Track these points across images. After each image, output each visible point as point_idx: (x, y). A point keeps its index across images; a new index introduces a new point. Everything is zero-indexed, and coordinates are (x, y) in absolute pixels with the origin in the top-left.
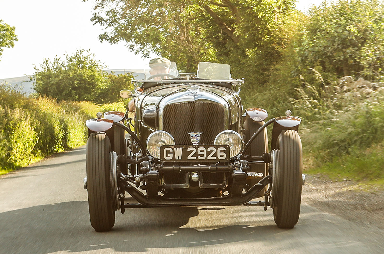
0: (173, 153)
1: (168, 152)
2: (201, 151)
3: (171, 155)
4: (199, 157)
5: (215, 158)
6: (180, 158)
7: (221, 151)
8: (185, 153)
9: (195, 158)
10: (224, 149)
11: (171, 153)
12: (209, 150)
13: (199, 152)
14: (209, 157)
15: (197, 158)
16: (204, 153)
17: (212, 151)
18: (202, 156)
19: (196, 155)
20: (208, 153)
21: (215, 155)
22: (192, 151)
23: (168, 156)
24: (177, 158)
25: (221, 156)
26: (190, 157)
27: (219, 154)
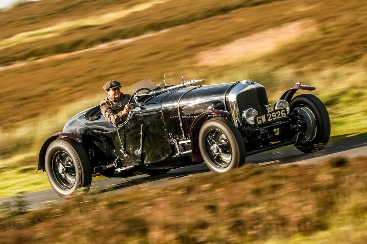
0: (261, 119)
1: (259, 119)
2: (274, 115)
3: (261, 121)
4: (274, 119)
5: (281, 117)
6: (265, 122)
7: (283, 112)
8: (267, 118)
9: (272, 120)
13: (273, 116)
14: (278, 118)
15: (273, 119)
16: (275, 116)
17: (278, 113)
18: (274, 117)
19: (272, 118)
20: (277, 115)
21: (281, 115)
22: (269, 116)
23: (259, 122)
24: (263, 122)
25: (284, 115)
26: (269, 120)
27: (282, 114)
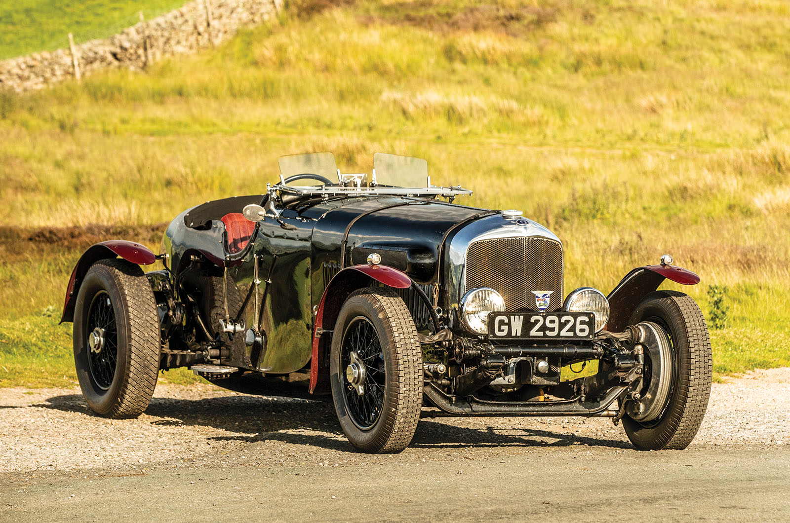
0: (509, 324)
1: (502, 323)
2: (552, 322)
3: (505, 328)
4: (548, 333)
5: (571, 334)
6: (519, 334)
7: (582, 323)
8: (527, 326)
9: (541, 334)
10: (586, 319)
11: (506, 324)
12: (563, 320)
13: (548, 325)
14: (564, 333)
15: (544, 334)
16: (556, 325)
17: (567, 322)
18: (552, 330)
19: (544, 328)
20: (562, 326)
21: (573, 329)
22: (537, 321)
23: (500, 330)
24: (514, 334)
25: (582, 330)
26: (533, 332)
27: (579, 327)
